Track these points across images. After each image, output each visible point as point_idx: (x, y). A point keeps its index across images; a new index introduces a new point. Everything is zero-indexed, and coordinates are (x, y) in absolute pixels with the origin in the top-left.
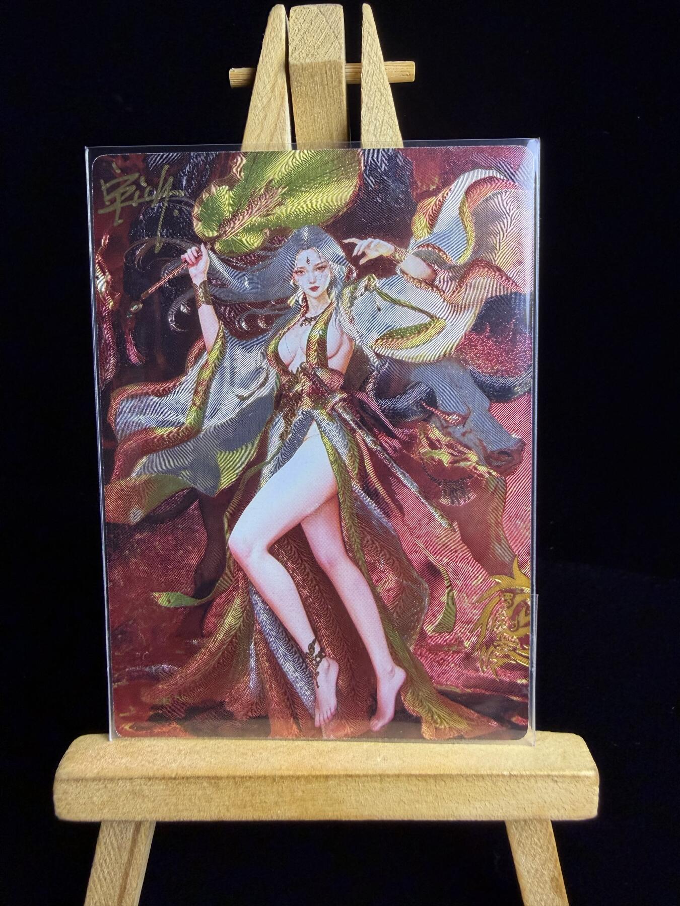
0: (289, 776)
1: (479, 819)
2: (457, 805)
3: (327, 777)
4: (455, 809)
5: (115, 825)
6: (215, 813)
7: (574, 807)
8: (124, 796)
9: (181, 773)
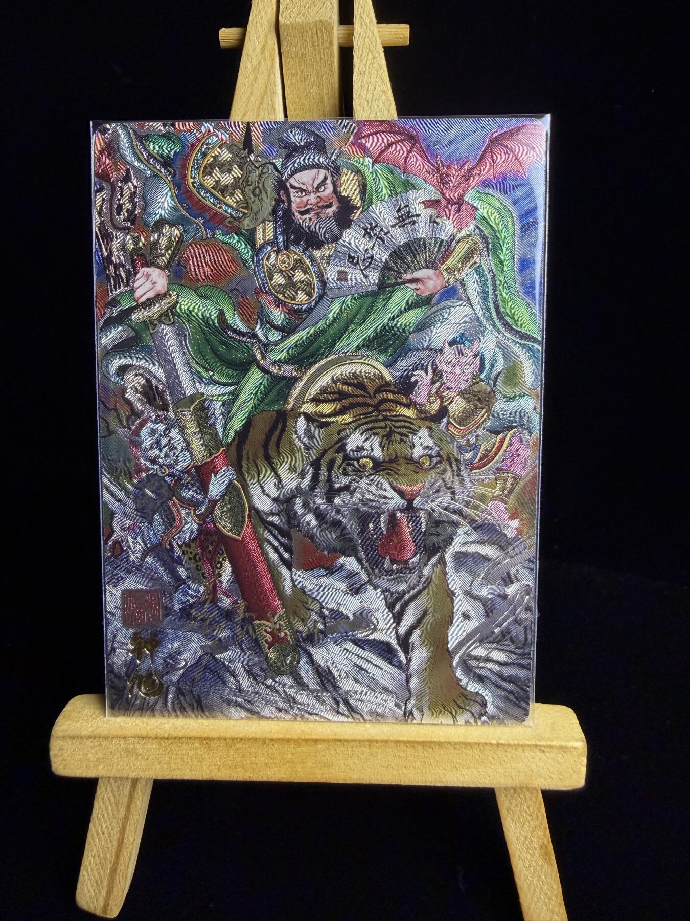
0: (279, 739)
1: (465, 786)
2: (445, 771)
3: (316, 741)
4: (442, 775)
5: (112, 781)
6: (206, 772)
7: (561, 777)
8: (119, 754)
9: (175, 734)
